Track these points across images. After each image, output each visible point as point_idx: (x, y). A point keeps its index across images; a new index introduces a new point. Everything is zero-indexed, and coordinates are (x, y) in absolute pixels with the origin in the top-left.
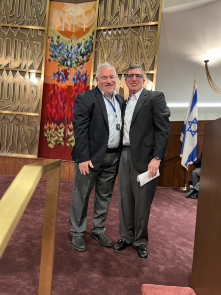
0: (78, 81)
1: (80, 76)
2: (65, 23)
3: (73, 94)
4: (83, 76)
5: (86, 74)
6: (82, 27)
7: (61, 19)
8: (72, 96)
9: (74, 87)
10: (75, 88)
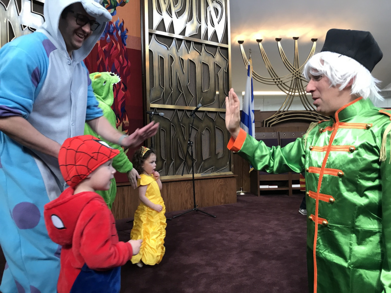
0: (109, 37)
1: (111, 29)
3: (101, 59)
4: (116, 28)
5: (122, 27)
8: (98, 62)
9: (102, 46)
10: (103, 49)
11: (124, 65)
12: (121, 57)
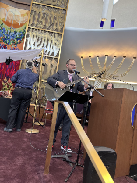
2: (7, 17)
6: (18, 22)
7: (5, 14)
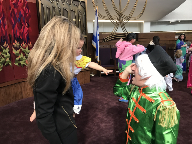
3: (12, 9)
10: (13, 2)
11: (27, 12)
12: (24, 7)
